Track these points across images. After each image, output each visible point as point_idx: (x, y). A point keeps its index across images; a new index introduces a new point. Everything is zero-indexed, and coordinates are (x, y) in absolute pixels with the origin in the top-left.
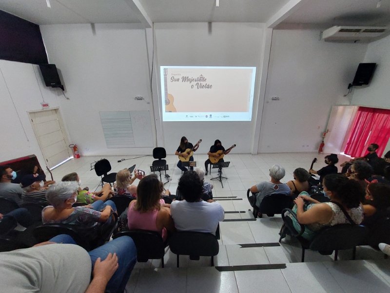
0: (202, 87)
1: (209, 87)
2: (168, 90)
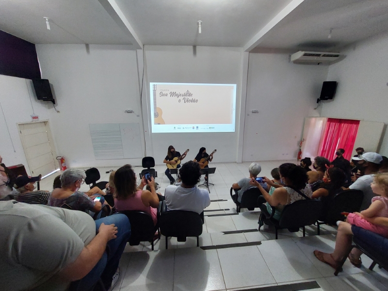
0: (189, 101)
2: (157, 104)
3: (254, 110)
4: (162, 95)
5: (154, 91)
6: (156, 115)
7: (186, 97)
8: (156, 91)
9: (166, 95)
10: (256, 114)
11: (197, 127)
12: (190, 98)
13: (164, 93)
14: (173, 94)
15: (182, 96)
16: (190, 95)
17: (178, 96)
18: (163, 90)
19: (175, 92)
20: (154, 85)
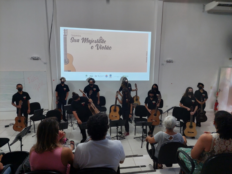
0: (102, 48)
1: (108, 48)
2: (67, 50)
3: (169, 59)
4: (73, 40)
5: (65, 36)
7: (99, 44)
8: (67, 37)
10: (171, 63)
11: (111, 75)
13: (76, 38)
14: (85, 40)
15: (95, 42)
16: (104, 42)
17: (91, 42)
18: (75, 36)
19: (88, 38)
20: (65, 29)
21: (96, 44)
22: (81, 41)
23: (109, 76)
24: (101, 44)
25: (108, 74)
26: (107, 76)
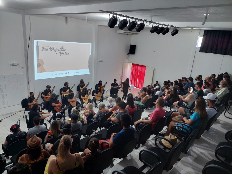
0: (63, 54)
1: (67, 54)
2: (39, 57)
3: (101, 60)
4: (43, 49)
5: (38, 46)
6: (38, 66)
7: (61, 51)
8: (39, 47)
9: (47, 50)
10: (102, 62)
11: (69, 72)
12: (64, 52)
13: (45, 48)
14: (51, 49)
15: (59, 50)
16: (64, 50)
17: (55, 50)
18: (44, 46)
19: (54, 48)
20: (37, 42)
21: (59, 51)
22: (49, 50)
23: (67, 73)
24: (63, 51)
25: (67, 72)
26: (66, 73)
